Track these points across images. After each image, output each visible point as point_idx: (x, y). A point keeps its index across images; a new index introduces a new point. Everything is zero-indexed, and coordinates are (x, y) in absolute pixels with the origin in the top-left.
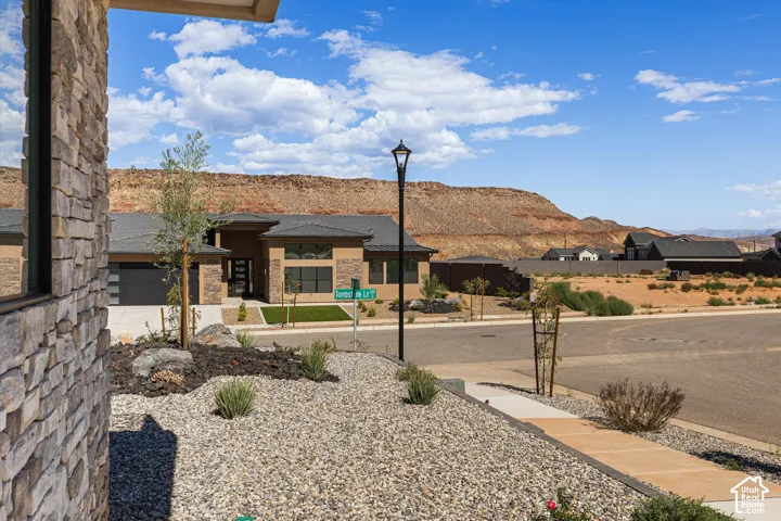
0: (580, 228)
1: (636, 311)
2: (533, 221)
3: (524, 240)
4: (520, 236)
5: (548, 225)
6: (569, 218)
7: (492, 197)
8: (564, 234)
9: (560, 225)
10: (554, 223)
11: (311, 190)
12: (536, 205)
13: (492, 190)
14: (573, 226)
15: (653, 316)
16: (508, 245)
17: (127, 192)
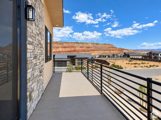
0: (118, 49)
1: (124, 68)
2: (111, 48)
3: (110, 51)
4: (109, 50)
5: (113, 49)
6: (116, 48)
7: (105, 45)
8: (116, 50)
9: (115, 49)
10: (114, 49)
11: (80, 44)
12: (112, 46)
13: (105, 44)
14: (117, 49)
15: (126, 69)
16: (107, 52)
17: (55, 45)
